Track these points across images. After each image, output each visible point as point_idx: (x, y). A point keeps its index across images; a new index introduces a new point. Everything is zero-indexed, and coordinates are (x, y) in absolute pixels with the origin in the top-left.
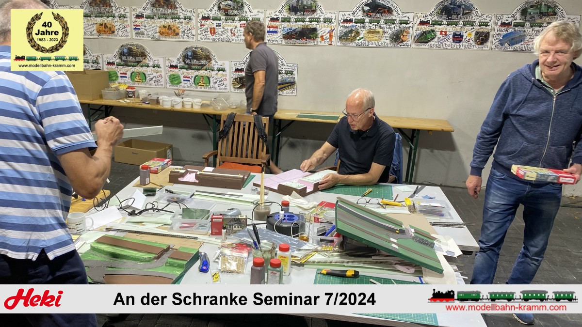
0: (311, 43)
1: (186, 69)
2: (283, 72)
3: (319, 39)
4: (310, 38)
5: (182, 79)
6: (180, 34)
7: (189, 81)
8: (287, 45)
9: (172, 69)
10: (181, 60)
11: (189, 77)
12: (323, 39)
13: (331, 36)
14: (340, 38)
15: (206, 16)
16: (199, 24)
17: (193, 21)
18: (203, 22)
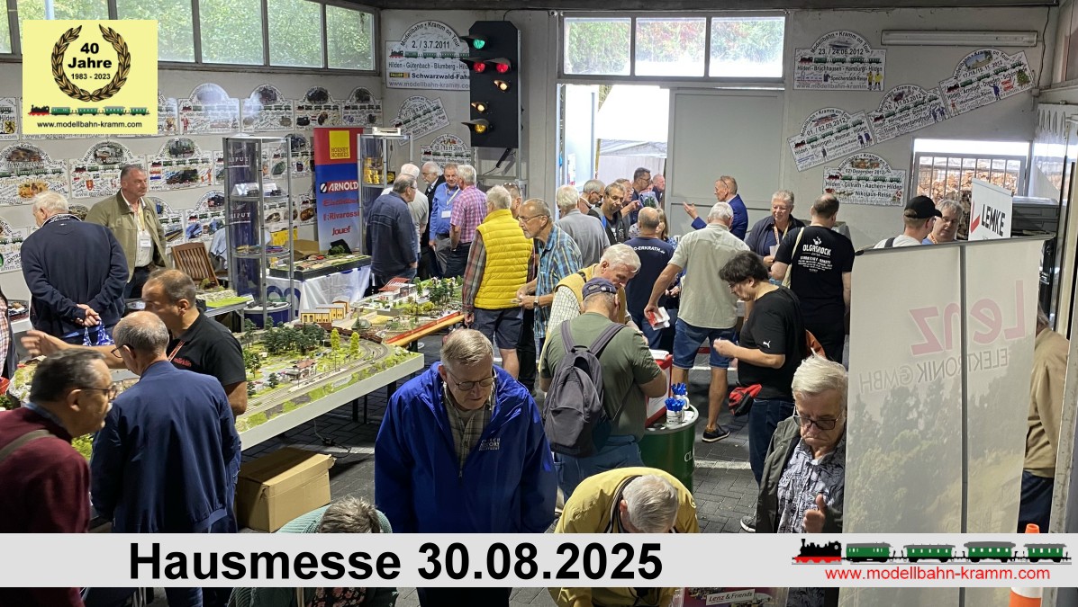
0: (193, 185)
2: (170, 220)
3: (200, 181)
4: (191, 180)
8: (172, 189)
12: (203, 180)
13: (209, 176)
14: (217, 177)
15: (81, 167)
16: (72, 178)
17: (65, 175)
18: (77, 174)
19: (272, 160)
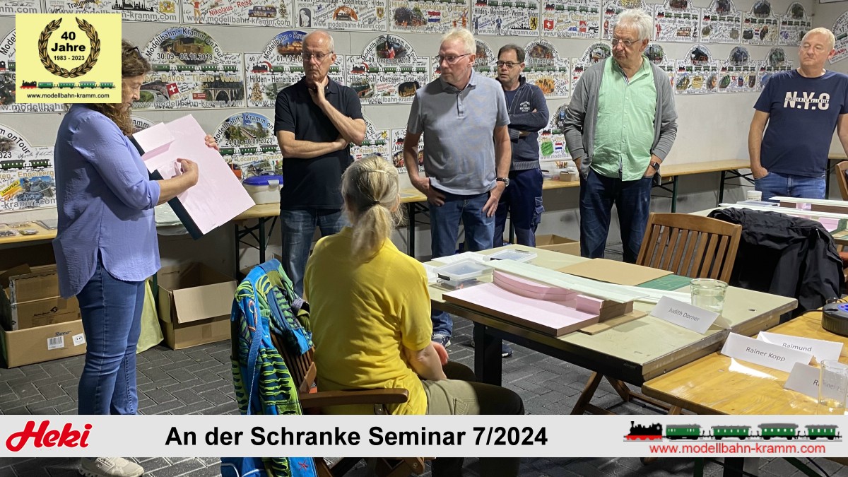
1: (559, 133)
5: (554, 146)
6: (555, 90)
7: (561, 148)
9: (545, 136)
10: (554, 122)
11: (561, 144)
14: (677, 86)
15: (579, 66)
16: (573, 77)
17: (568, 73)
18: (576, 73)
19: (720, 72)
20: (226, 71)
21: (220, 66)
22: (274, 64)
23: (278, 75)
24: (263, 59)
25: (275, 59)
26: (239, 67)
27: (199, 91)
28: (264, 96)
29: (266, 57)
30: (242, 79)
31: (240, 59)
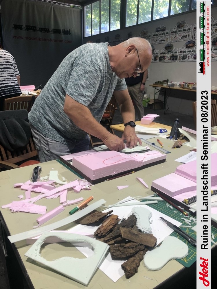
20: (175, 53)
21: (174, 52)
22: (184, 50)
23: (185, 53)
24: (182, 49)
25: (185, 49)
26: (178, 52)
27: (169, 58)
28: (181, 59)
29: (183, 49)
30: (177, 55)
31: (178, 50)
